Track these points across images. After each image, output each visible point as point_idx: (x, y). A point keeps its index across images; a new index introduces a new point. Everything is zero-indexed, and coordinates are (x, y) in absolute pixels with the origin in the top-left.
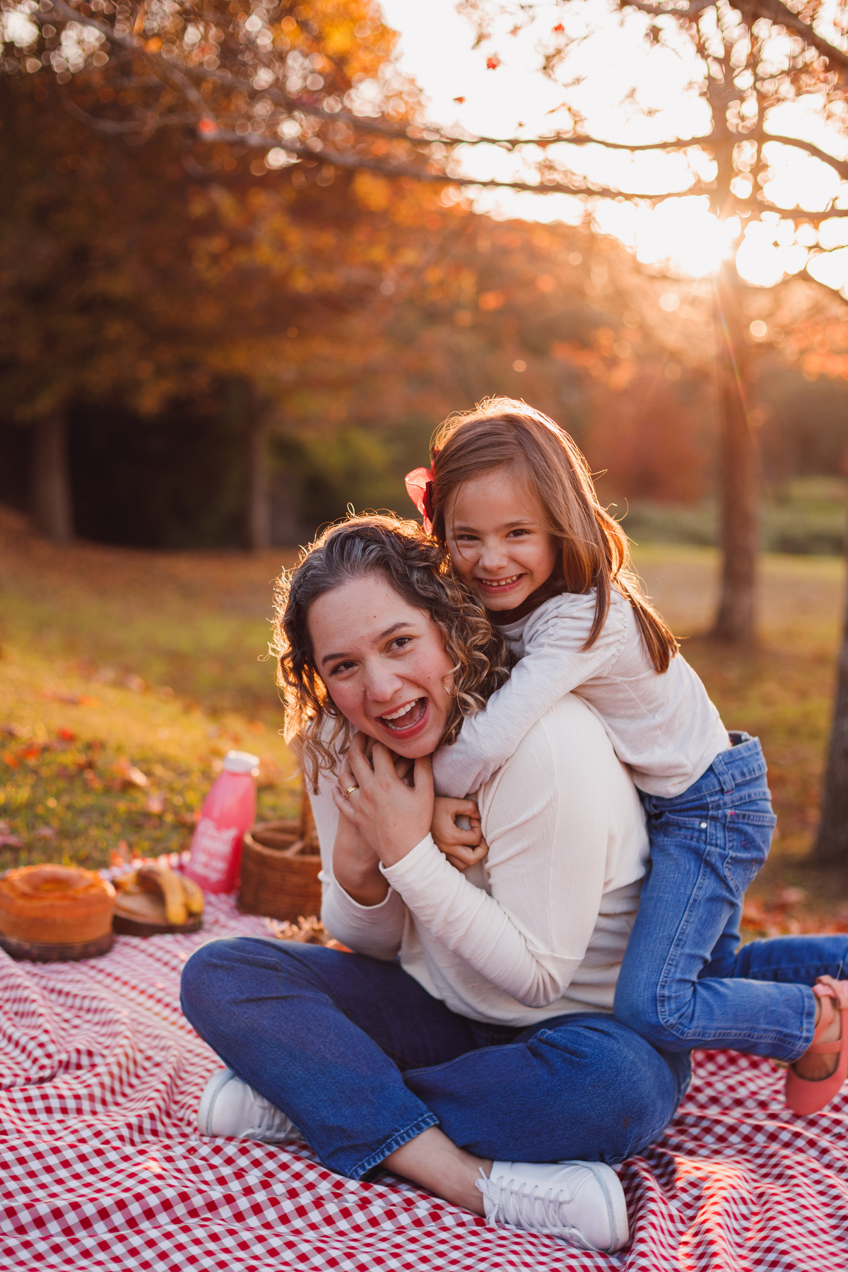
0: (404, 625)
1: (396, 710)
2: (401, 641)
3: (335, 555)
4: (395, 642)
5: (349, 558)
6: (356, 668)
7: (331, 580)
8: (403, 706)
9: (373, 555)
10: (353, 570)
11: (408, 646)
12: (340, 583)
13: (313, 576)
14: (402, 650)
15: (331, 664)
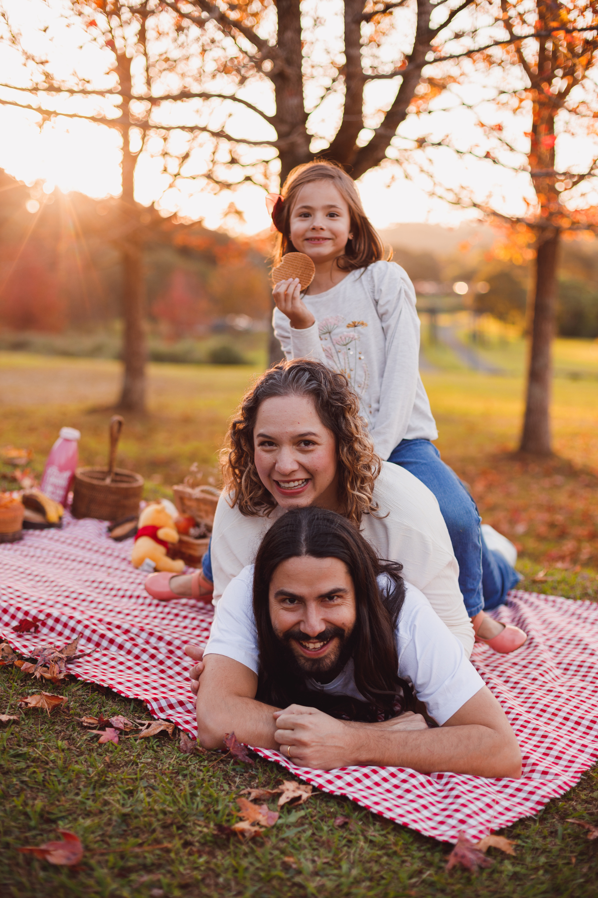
0: (314, 434)
1: (288, 482)
2: (308, 443)
3: (291, 376)
4: (304, 442)
5: (297, 381)
6: (275, 448)
7: (282, 391)
8: (294, 481)
9: (312, 386)
10: (296, 390)
11: (311, 447)
12: (286, 394)
13: (272, 384)
14: (307, 448)
15: (261, 439)
